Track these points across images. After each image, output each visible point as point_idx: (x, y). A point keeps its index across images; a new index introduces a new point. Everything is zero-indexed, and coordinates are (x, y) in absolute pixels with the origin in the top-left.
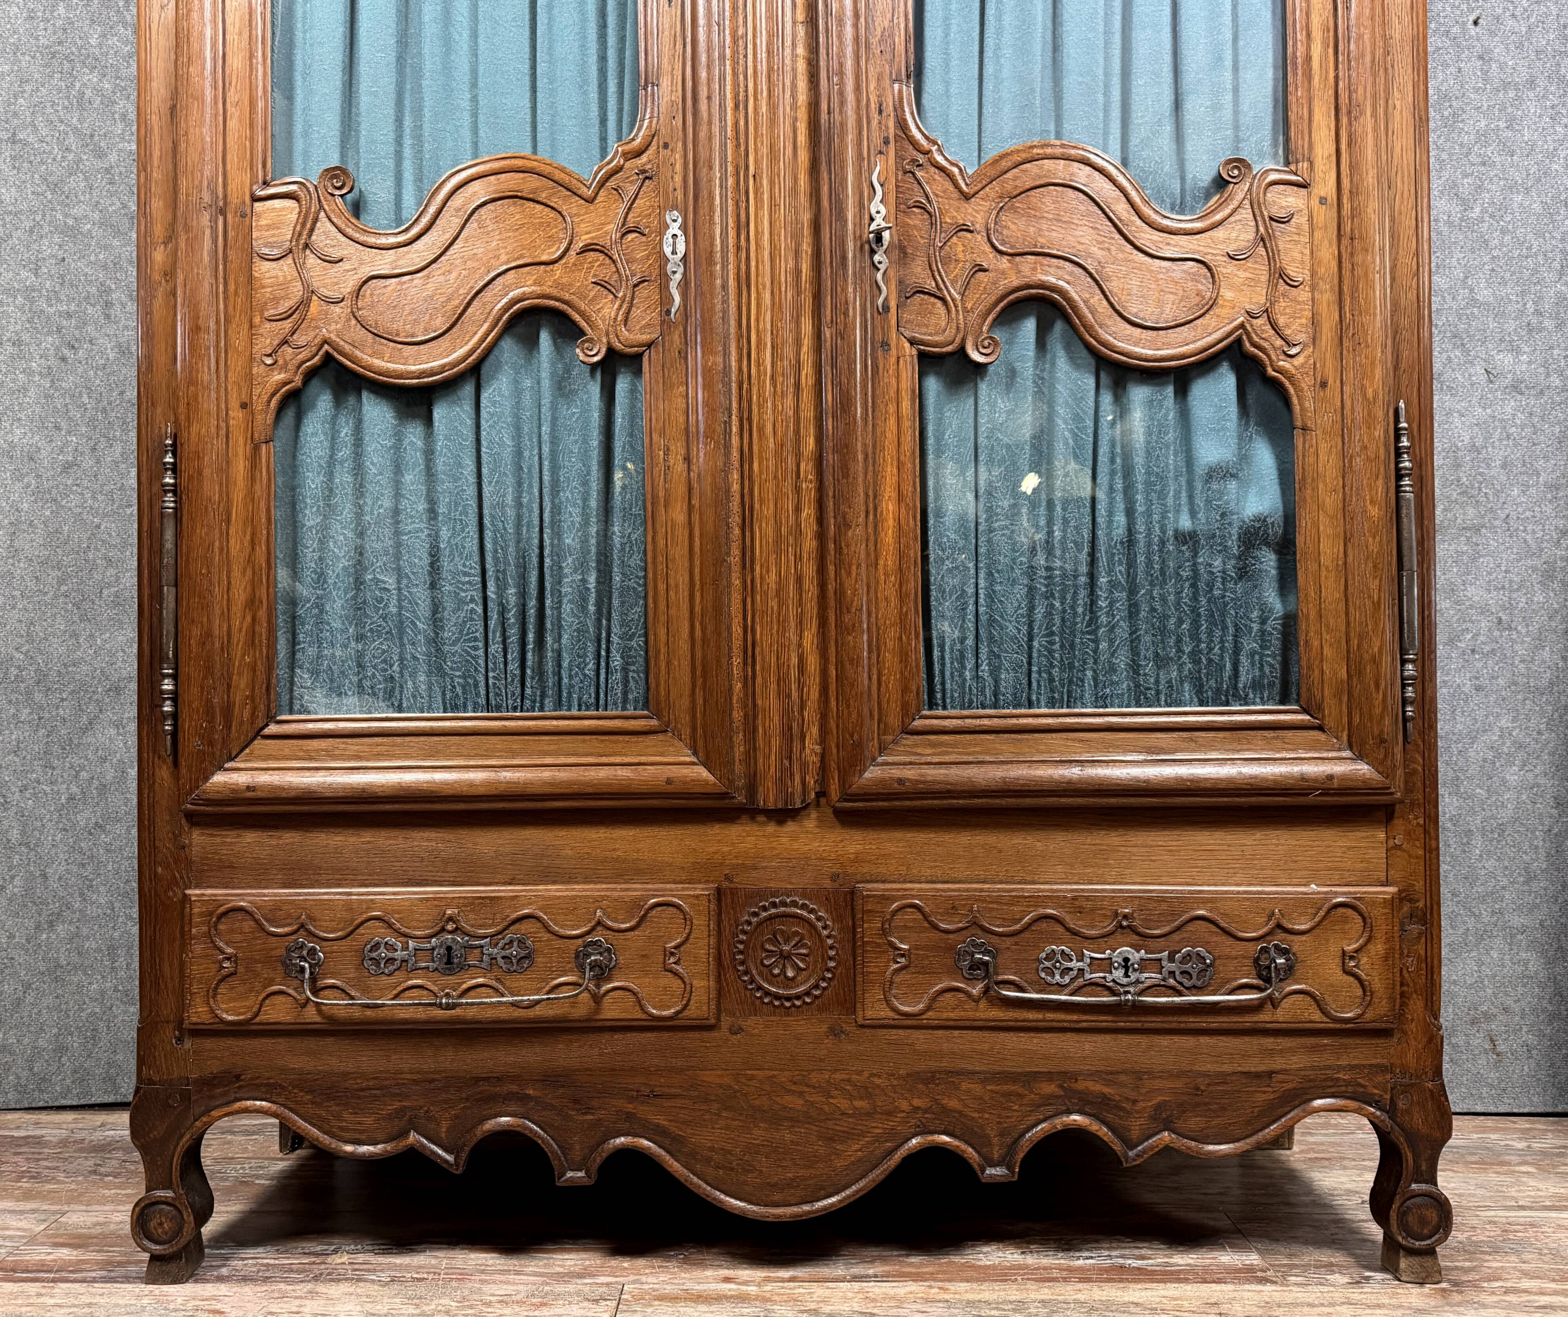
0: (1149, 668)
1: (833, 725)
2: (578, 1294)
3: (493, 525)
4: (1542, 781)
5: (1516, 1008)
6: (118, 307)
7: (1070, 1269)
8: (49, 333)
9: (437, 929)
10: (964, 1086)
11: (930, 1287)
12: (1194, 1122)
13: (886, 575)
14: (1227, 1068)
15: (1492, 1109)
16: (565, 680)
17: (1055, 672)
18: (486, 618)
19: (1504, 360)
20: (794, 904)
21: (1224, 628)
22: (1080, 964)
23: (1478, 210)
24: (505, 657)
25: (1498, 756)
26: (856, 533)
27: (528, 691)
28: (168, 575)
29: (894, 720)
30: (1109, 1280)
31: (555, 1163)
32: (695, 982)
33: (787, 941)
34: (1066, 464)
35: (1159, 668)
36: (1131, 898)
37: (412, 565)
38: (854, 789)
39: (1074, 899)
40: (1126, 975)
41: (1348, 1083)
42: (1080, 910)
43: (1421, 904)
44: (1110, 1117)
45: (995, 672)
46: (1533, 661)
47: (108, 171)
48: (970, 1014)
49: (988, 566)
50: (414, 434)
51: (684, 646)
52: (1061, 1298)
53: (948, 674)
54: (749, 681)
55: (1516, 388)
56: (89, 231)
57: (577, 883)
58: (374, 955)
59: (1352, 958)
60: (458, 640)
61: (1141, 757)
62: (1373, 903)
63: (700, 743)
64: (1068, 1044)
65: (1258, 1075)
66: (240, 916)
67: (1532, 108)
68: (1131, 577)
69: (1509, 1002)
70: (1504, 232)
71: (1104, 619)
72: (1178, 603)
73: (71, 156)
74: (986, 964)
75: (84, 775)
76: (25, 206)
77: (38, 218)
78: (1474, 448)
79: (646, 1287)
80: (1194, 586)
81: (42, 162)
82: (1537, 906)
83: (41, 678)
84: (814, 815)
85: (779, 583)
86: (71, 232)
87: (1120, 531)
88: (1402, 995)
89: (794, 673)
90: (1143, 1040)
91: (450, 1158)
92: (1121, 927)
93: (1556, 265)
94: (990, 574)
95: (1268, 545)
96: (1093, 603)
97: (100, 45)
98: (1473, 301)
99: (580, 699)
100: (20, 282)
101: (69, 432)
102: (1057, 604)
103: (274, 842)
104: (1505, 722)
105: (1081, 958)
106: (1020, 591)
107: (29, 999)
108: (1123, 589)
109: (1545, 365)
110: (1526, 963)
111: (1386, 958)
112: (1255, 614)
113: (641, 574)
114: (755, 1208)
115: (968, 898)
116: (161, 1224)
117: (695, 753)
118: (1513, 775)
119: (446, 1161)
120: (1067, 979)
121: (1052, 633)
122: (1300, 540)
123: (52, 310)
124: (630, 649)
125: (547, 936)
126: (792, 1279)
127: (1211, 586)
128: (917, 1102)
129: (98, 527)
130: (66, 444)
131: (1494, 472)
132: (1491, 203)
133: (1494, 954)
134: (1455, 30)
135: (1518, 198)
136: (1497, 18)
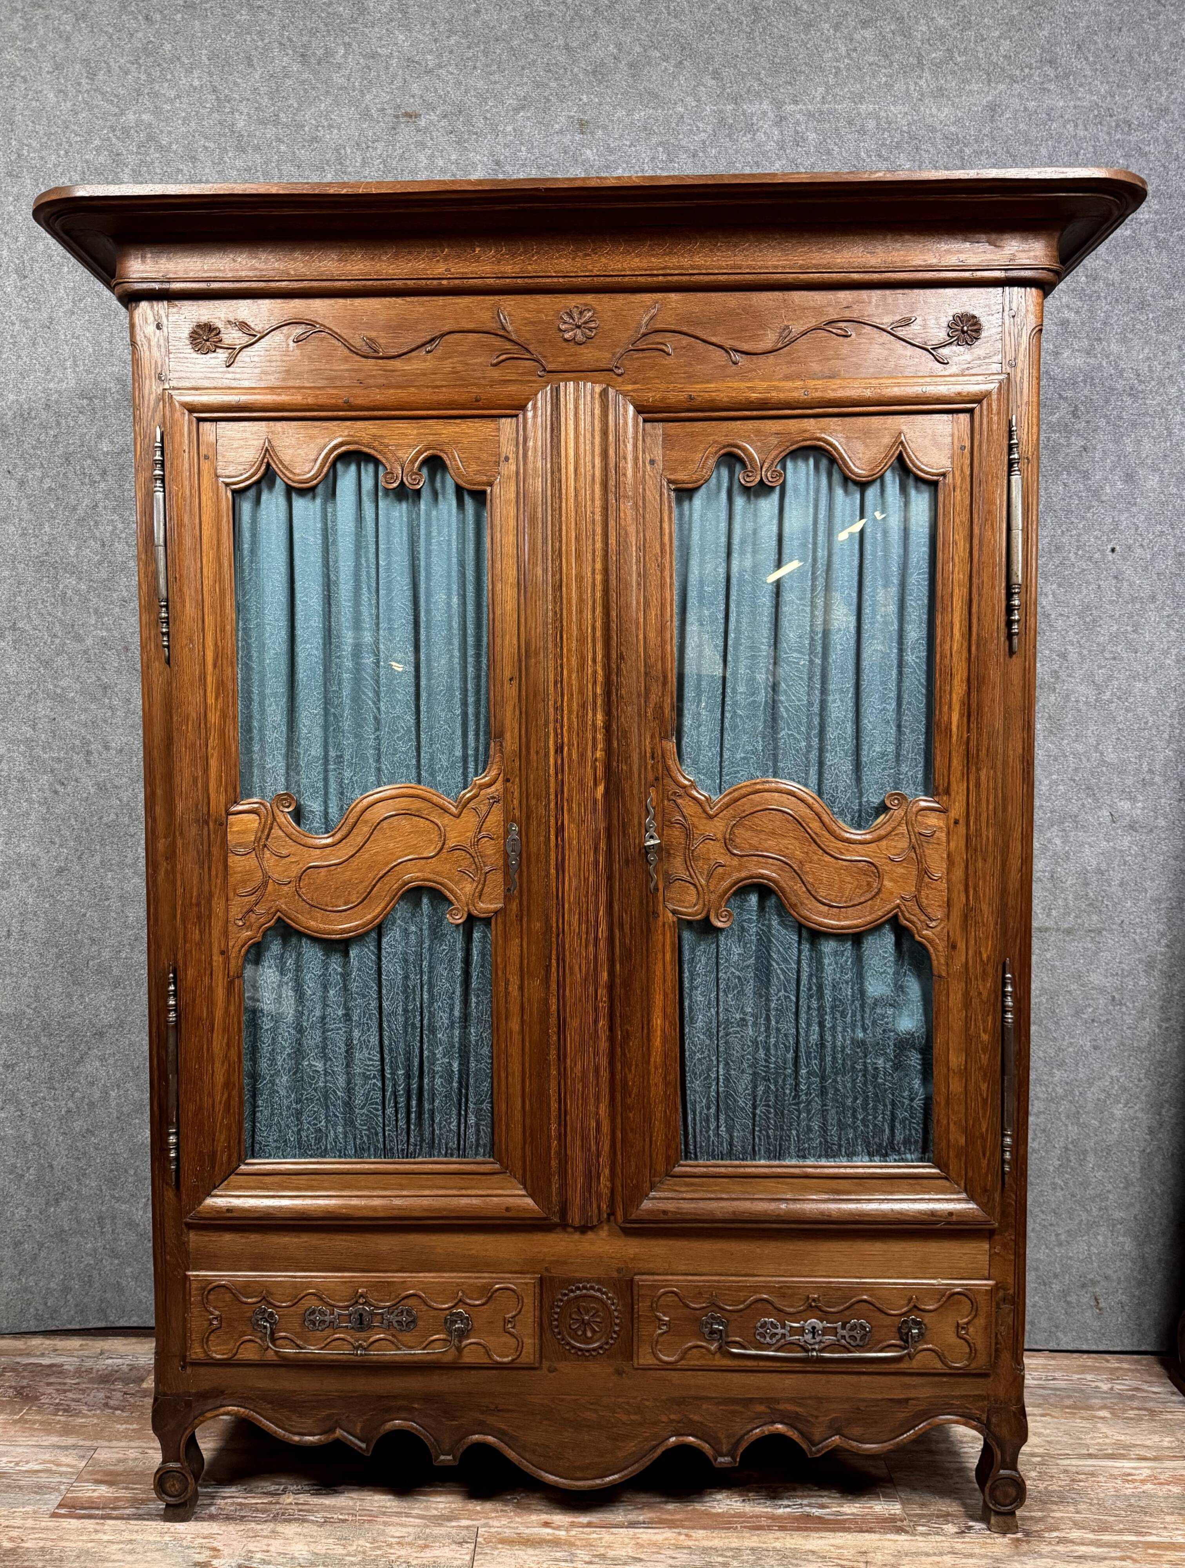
0: (834, 1131)
1: (619, 1170)
2: (448, 1535)
3: (389, 1027)
5: (1114, 1277)
6: (96, 755)
7: (773, 1518)
8: (45, 773)
9: (353, 1302)
10: (704, 1406)
11: (680, 1534)
12: (857, 1431)
13: (656, 1068)
14: (879, 1397)
16: (437, 1132)
17: (771, 1132)
18: (384, 1090)
20: (592, 1288)
21: (885, 1105)
22: (783, 1331)
24: (396, 1116)
26: (634, 1043)
27: (412, 1140)
28: (171, 1067)
29: (661, 1167)
30: (798, 1529)
31: (432, 1451)
32: (525, 1340)
33: (587, 1313)
34: (779, 991)
35: (841, 1129)
36: (818, 1287)
37: (334, 1051)
38: (633, 1217)
39: (781, 1288)
40: (814, 1338)
41: (959, 1407)
42: (784, 1296)
43: (1011, 1292)
44: (800, 1426)
45: (730, 1130)
46: (1136, 1028)
47: (85, 652)
48: (709, 1363)
49: (725, 1060)
50: (335, 964)
51: (518, 1115)
52: (764, 1546)
53: (698, 1131)
54: (562, 1137)
55: (1132, 827)
56: (73, 698)
57: (445, 1271)
58: (312, 1317)
59: (963, 1328)
60: (365, 1105)
61: (827, 1197)
62: (979, 1291)
63: (529, 1183)
64: (774, 1379)
65: (899, 1401)
66: (223, 1290)
67: (1153, 616)
68: (823, 1069)
69: (1109, 1272)
70: (1127, 709)
71: (804, 1098)
72: (854, 1086)
73: (57, 641)
74: (721, 1331)
76: (23, 677)
77: (34, 687)
79: (493, 1530)
80: (864, 1076)
81: (36, 645)
83: (46, 1026)
84: (606, 1228)
85: (583, 1072)
86: (60, 698)
87: (815, 1037)
88: (996, 1350)
89: (593, 1133)
90: (823, 1378)
91: (363, 1446)
92: (811, 1306)
94: (727, 1064)
95: (915, 1049)
96: (797, 1085)
97: (77, 555)
98: (1102, 762)
99: (447, 1144)
100: (21, 734)
101: (61, 846)
102: (772, 1087)
103: (243, 1241)
104: (1115, 1072)
105: (784, 1326)
106: (747, 1078)
107: (42, 1254)
108: (817, 1076)
109: (1155, 810)
111: (986, 1329)
112: (906, 1093)
113: (489, 1061)
114: (564, 1481)
115: (710, 1287)
116: (174, 1485)
117: (525, 1188)
119: (360, 1448)
120: (774, 1341)
121: (768, 1106)
122: (935, 1051)
123: (46, 756)
124: (481, 1110)
125: (425, 1308)
126: (589, 1525)
127: (875, 1077)
128: (672, 1417)
129: (84, 915)
130: (59, 854)
131: (1113, 889)
132: (1119, 689)
133: (1100, 1238)
134: (1097, 556)
135: (1139, 685)
136: (1129, 547)
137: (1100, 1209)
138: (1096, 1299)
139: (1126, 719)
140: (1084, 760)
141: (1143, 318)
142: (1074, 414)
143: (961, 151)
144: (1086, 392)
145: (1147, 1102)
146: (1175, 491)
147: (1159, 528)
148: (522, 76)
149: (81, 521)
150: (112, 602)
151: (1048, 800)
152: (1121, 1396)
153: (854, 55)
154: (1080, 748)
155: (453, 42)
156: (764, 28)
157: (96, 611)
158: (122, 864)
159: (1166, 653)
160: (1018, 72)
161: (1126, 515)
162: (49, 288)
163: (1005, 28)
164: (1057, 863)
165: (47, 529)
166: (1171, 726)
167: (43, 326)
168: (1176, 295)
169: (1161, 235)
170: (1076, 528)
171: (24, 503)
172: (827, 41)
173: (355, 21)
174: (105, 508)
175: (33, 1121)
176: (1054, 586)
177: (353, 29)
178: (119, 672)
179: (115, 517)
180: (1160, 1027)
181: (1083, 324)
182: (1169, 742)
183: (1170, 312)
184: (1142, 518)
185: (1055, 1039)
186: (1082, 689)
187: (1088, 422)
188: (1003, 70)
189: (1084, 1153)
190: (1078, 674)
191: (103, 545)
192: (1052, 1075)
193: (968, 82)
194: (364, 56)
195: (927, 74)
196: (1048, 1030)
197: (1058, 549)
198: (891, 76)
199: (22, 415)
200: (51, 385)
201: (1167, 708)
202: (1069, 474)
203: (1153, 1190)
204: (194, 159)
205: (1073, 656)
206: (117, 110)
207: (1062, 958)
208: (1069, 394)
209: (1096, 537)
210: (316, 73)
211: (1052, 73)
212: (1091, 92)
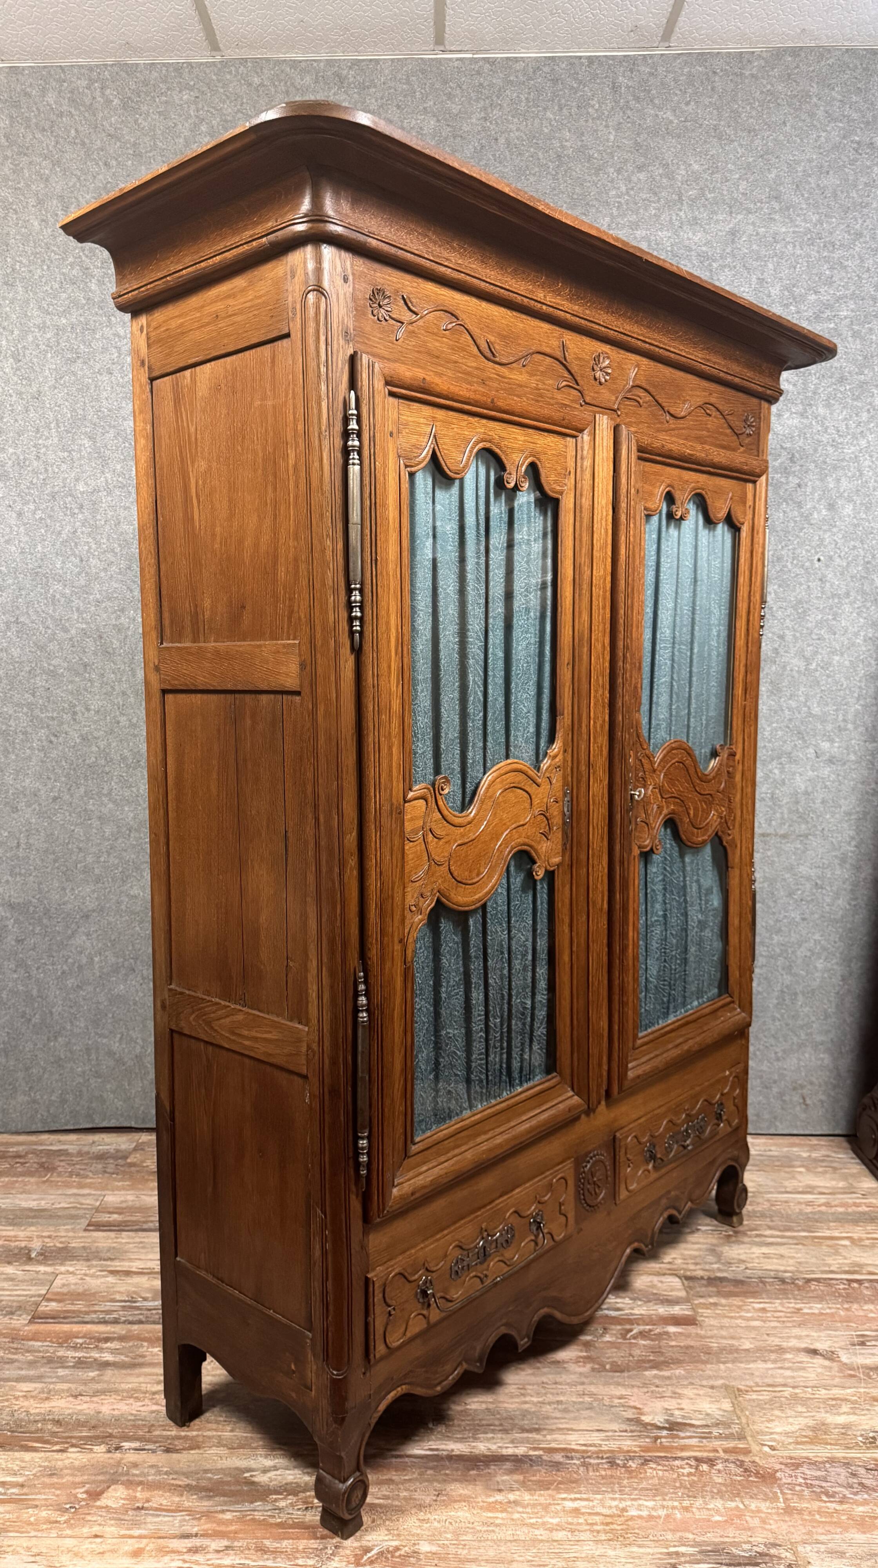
4: (835, 967)
5: (816, 1082)
6: (80, 714)
8: (42, 728)
15: (802, 1132)
19: (825, 745)
23: (814, 664)
25: (813, 954)
46: (832, 905)
47: (71, 639)
55: (831, 761)
56: (62, 673)
67: (847, 608)
69: (814, 1080)
70: (828, 676)
73: (49, 631)
75: (70, 960)
76: (25, 658)
77: (33, 665)
78: (806, 793)
81: (34, 634)
82: (829, 1031)
83: (46, 912)
86: (52, 673)
93: (856, 695)
97: (62, 568)
98: (810, 714)
100: (24, 700)
101: (55, 781)
104: (817, 937)
107: (46, 1076)
109: (847, 748)
110: (822, 1059)
118: (820, 964)
123: (43, 716)
129: (73, 831)
130: (54, 787)
131: (816, 806)
132: (822, 661)
133: (807, 1055)
134: (807, 564)
135: (837, 658)
136: (831, 558)
137: (806, 1034)
138: (804, 1099)
139: (827, 683)
140: (796, 713)
141: (843, 389)
142: (792, 459)
143: (710, 265)
144: (800, 444)
145: (840, 958)
147: (852, 543)
149: (64, 542)
150: (89, 603)
151: (770, 741)
152: (815, 1160)
153: (632, 193)
154: (793, 704)
156: (566, 171)
157: (78, 609)
159: (856, 634)
160: (752, 206)
161: (829, 534)
162: (38, 369)
163: (743, 171)
164: (776, 787)
165: (39, 548)
166: (860, 687)
167: (33, 398)
169: (856, 328)
170: (793, 544)
171: (22, 529)
172: (612, 181)
174: (82, 533)
175: (37, 980)
176: (776, 587)
178: (95, 653)
179: (90, 540)
180: (849, 904)
181: (799, 393)
182: (858, 699)
183: (862, 385)
184: (840, 536)
185: (774, 913)
186: (795, 661)
187: (801, 466)
188: (741, 204)
189: (796, 994)
190: (793, 651)
191: (82, 560)
192: (772, 939)
193: (715, 213)
195: (685, 207)
196: (769, 907)
198: (659, 209)
199: (19, 464)
200: (40, 442)
201: (856, 675)
202: (787, 504)
203: (845, 1021)
205: (788, 637)
207: (779, 855)
208: (788, 445)
209: (807, 551)
211: (777, 206)
212: (805, 220)
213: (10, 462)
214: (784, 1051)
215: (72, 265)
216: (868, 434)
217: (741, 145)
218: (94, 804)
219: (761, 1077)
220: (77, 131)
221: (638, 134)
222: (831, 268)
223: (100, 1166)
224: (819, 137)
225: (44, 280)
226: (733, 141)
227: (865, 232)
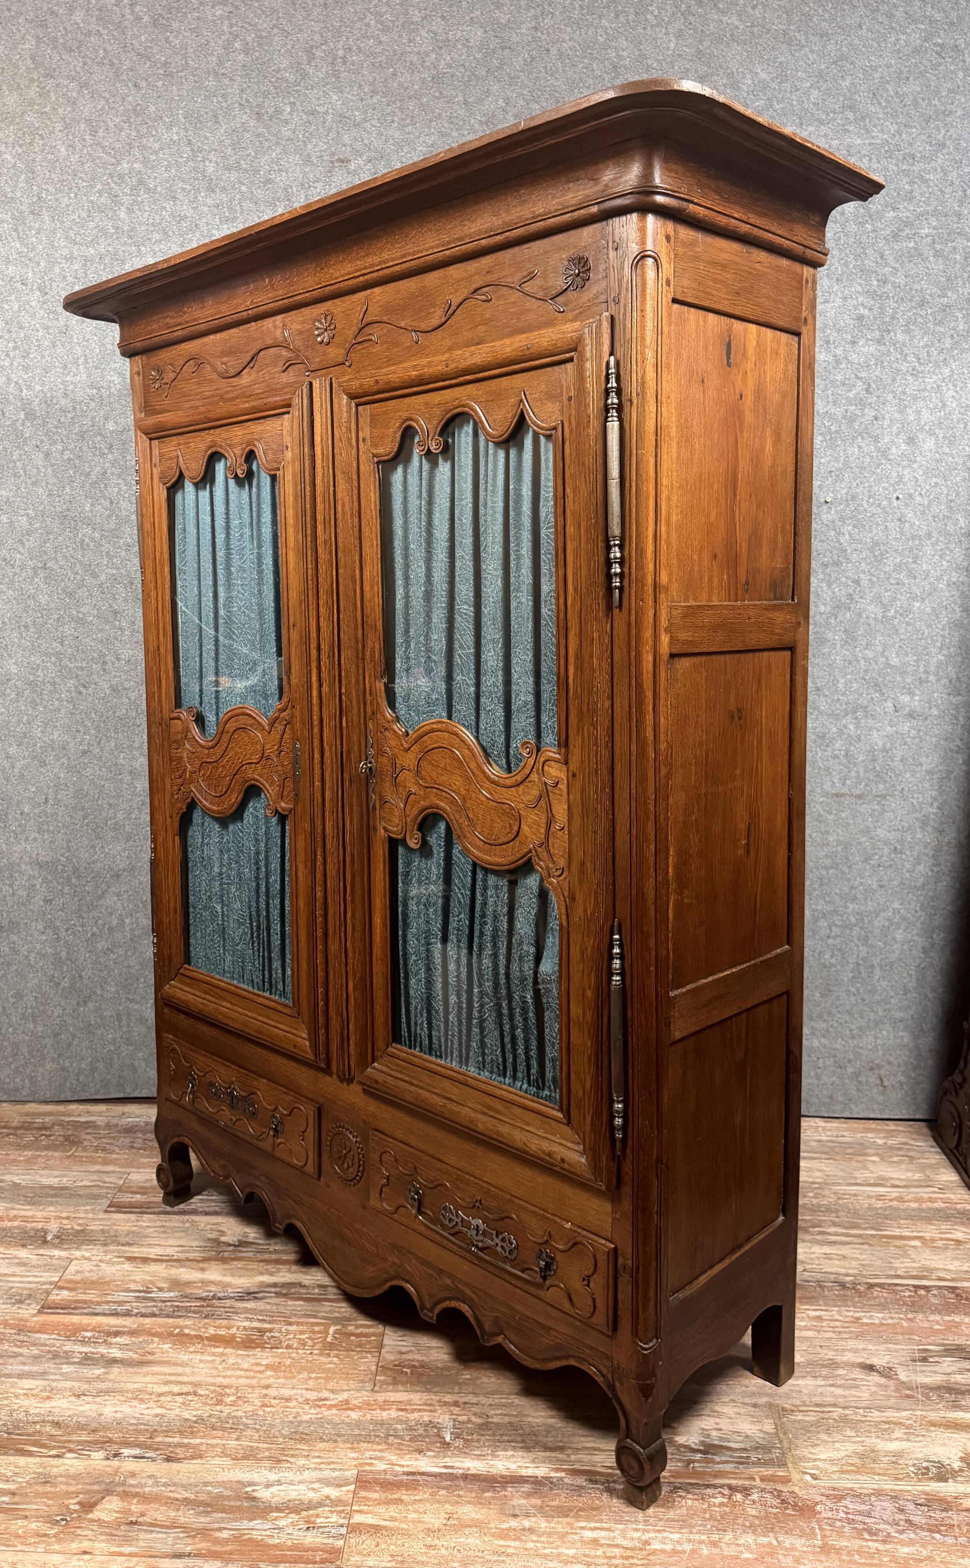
4: (916, 938)
5: (895, 1062)
8: (71, 678)
15: (879, 1116)
23: (894, 611)
25: (892, 924)
46: (914, 871)
47: (100, 586)
55: (911, 715)
56: (92, 621)
67: (929, 550)
69: (892, 1059)
70: (908, 624)
73: (78, 577)
76: (53, 605)
77: (62, 613)
78: (885, 750)
81: (63, 581)
82: (909, 1007)
83: (76, 870)
86: (81, 622)
93: (938, 644)
97: (91, 511)
98: (888, 665)
101: (85, 734)
104: (896, 905)
107: (76, 1043)
109: (929, 702)
110: (903, 1038)
118: (899, 935)
123: (72, 666)
130: (83, 740)
131: (896, 764)
132: (901, 607)
133: (885, 1033)
134: (885, 503)
135: (918, 604)
136: (911, 496)
137: (885, 1010)
138: (881, 1079)
139: (908, 632)
140: (873, 663)
141: (923, 313)
142: (868, 390)
144: (877, 373)
145: (922, 929)
146: (947, 450)
147: (934, 480)
148: (430, 127)
149: (94, 484)
150: (119, 547)
151: (844, 694)
152: (891, 1148)
154: (869, 654)
155: (375, 100)
157: (108, 554)
158: (131, 747)
159: (939, 579)
160: (824, 117)
161: (908, 470)
163: (815, 79)
164: (851, 744)
165: (68, 490)
166: (943, 636)
168: (949, 294)
169: (938, 247)
170: (868, 481)
171: (49, 470)
173: (298, 85)
175: (66, 942)
176: (850, 528)
177: (297, 91)
179: (120, 481)
180: (932, 871)
181: (875, 318)
182: (941, 649)
183: (945, 308)
184: (921, 472)
185: (849, 880)
186: (871, 608)
187: (878, 397)
189: (873, 967)
190: (869, 596)
191: (112, 503)
194: (306, 113)
196: (843, 872)
197: (853, 498)
199: (46, 402)
200: (68, 378)
201: (939, 622)
202: (863, 438)
203: (926, 997)
204: (174, 198)
205: (865, 582)
206: (114, 160)
207: (854, 817)
208: (863, 374)
209: (884, 488)
210: (267, 127)
211: (851, 116)
212: (882, 131)
213: (37, 400)
214: (860, 1028)
215: (100, 192)
216: (952, 361)
217: (812, 51)
218: (124, 758)
219: (835, 1056)
220: (105, 50)
221: (701, 42)
222: (911, 183)
223: (128, 1140)
224: (898, 40)
225: (71, 208)
226: (803, 46)
227: (948, 142)
